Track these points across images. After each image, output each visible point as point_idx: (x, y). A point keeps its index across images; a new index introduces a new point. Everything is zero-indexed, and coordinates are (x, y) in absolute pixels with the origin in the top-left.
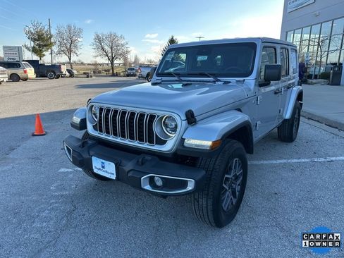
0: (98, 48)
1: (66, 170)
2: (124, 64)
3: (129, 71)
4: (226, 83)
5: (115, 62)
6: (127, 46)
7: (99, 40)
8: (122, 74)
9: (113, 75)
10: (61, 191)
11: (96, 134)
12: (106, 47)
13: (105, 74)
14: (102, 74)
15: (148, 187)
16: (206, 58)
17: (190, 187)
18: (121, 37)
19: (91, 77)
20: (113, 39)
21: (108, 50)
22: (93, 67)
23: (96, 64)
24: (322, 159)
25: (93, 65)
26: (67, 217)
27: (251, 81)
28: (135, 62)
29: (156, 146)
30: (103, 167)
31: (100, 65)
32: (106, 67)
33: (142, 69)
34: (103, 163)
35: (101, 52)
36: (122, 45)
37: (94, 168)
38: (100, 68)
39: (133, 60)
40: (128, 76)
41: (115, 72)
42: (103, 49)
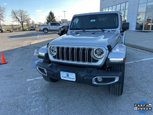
0: (14, 17)
1: (31, 80)
2: (27, 25)
3: (31, 28)
4: (109, 31)
5: (24, 24)
6: (29, 16)
7: (14, 13)
8: (27, 29)
9: (23, 30)
10: (34, 90)
11: (56, 60)
12: (18, 17)
13: (19, 30)
14: (18, 30)
15: (95, 83)
16: (95, 20)
17: (116, 80)
18: (26, 11)
19: (13, 32)
20: (21, 12)
21: (20, 18)
22: (11, 27)
23: (12, 26)
24: (138, 61)
25: (10, 26)
26: (46, 103)
27: (118, 30)
28: (32, 24)
29: (93, 63)
30: (68, 76)
31: (15, 26)
32: (18, 27)
33: (41, 27)
34: (68, 74)
35: (16, 19)
36: (27, 16)
37: (61, 77)
38: (15, 27)
39: (31, 23)
40: (31, 30)
41: (24, 29)
42: (17, 18)
